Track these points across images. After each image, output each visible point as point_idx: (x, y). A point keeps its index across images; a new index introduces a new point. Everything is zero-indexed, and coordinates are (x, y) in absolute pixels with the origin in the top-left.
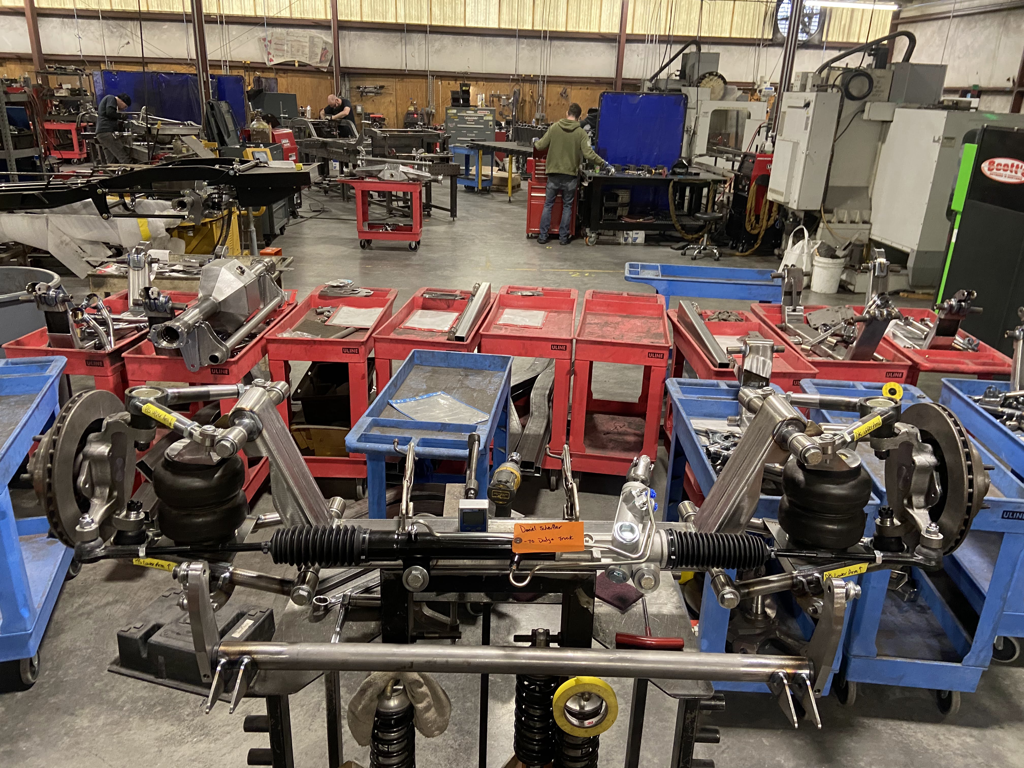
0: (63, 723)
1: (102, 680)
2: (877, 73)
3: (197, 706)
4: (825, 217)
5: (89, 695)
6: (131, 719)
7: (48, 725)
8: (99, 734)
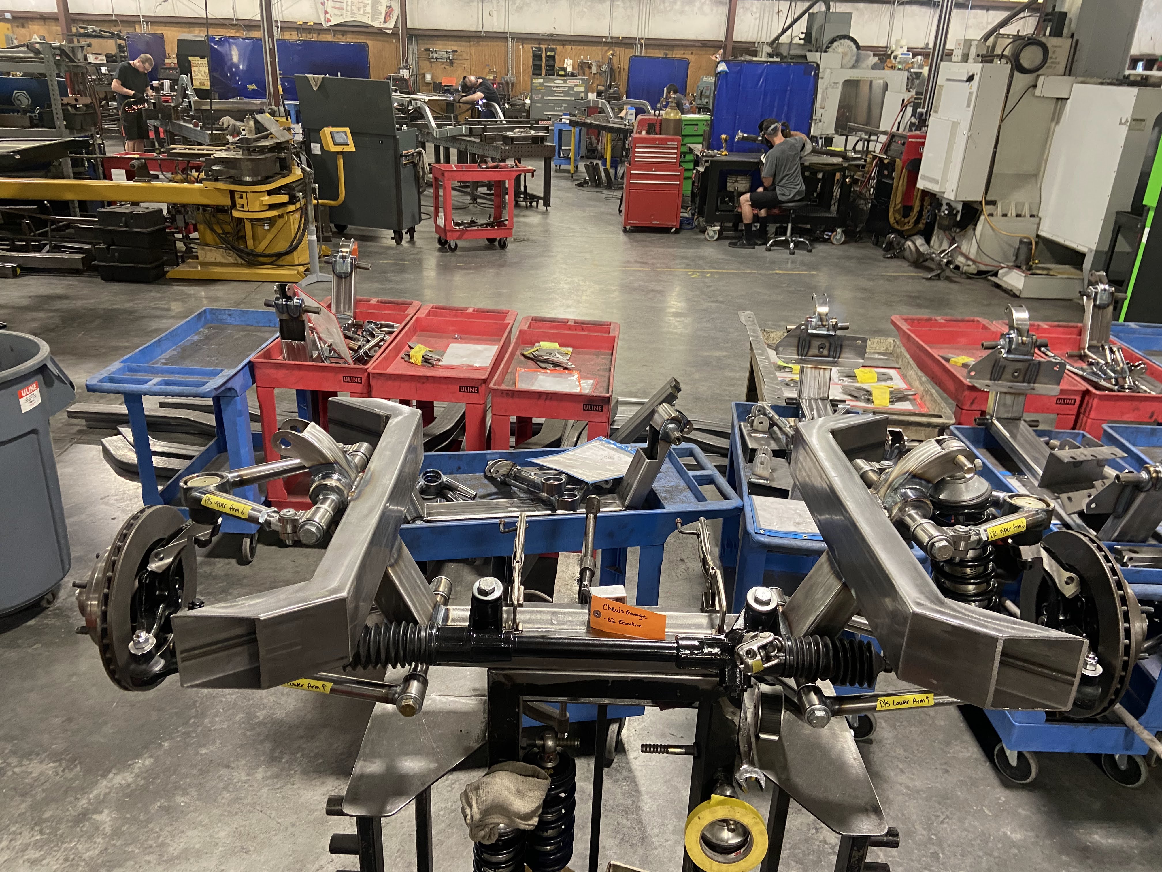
0: (219, 777)
2: (1052, 42)
4: (987, 209)
6: (292, 772)
7: (203, 778)
8: (261, 789)
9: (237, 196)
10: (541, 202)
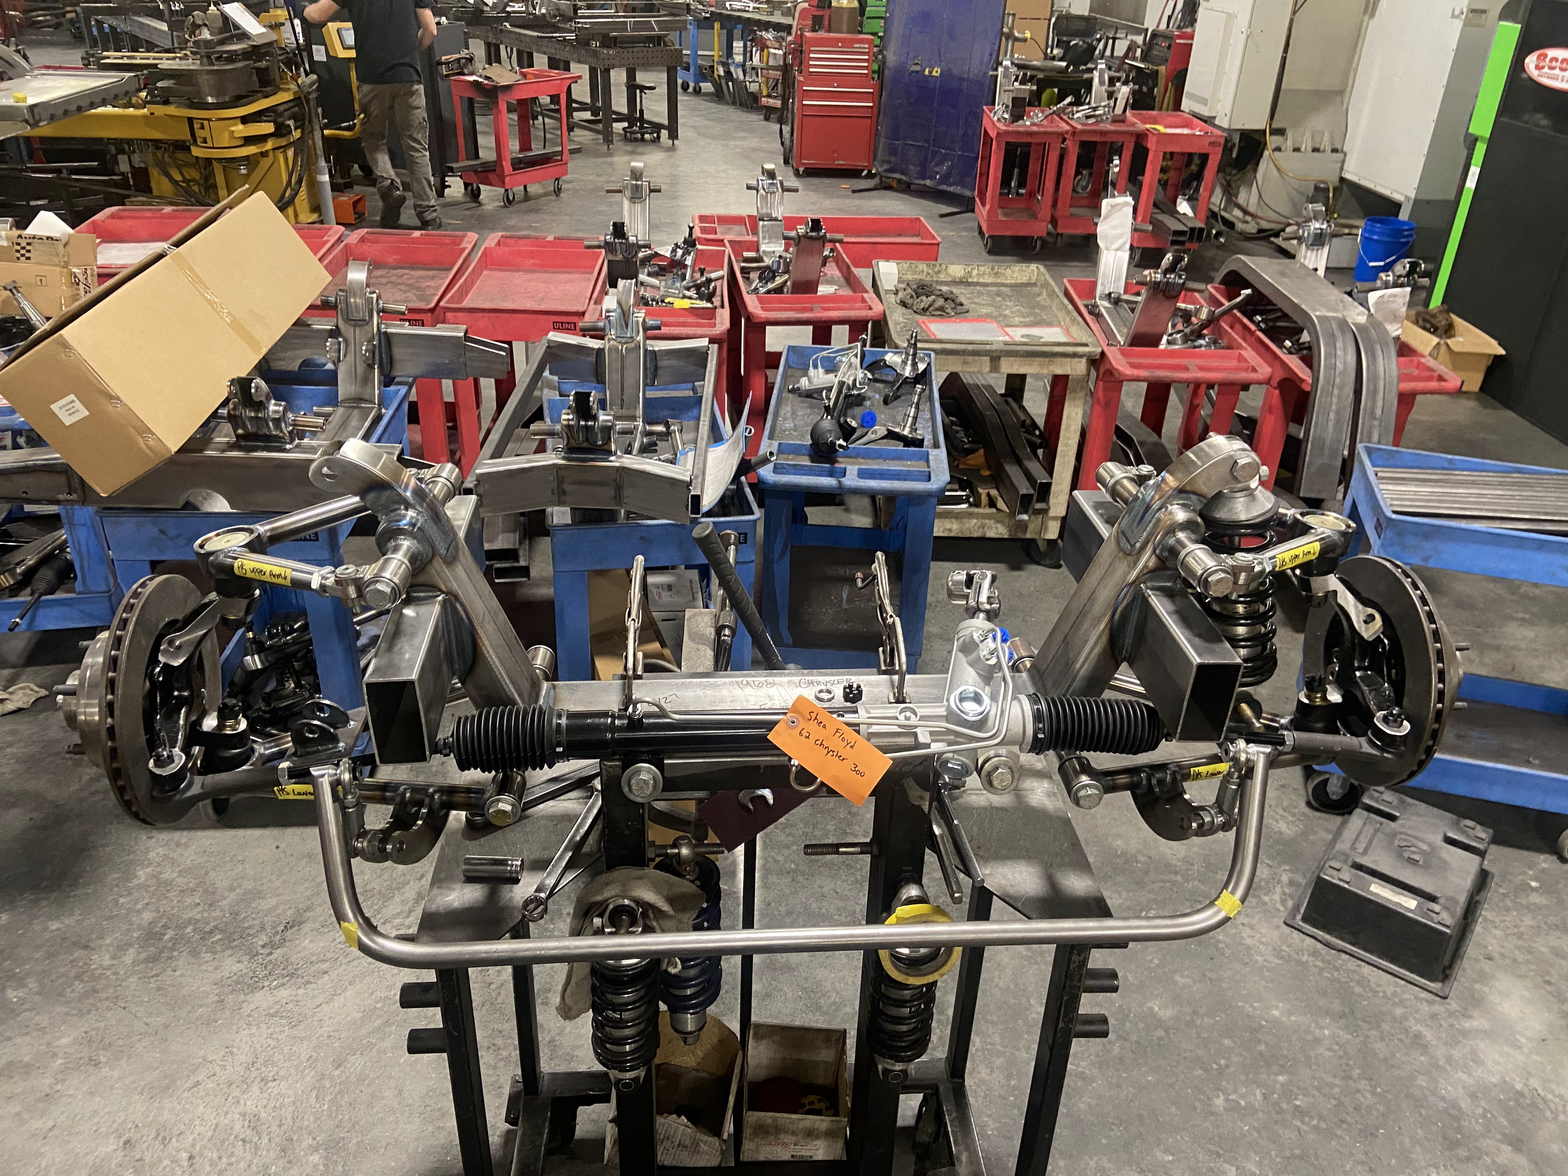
0: (72, 961)
1: (130, 894)
3: (277, 933)
4: (1272, 141)
5: (110, 918)
6: (175, 953)
7: (50, 963)
8: (128, 977)
9: (196, 126)
10: (664, 133)
